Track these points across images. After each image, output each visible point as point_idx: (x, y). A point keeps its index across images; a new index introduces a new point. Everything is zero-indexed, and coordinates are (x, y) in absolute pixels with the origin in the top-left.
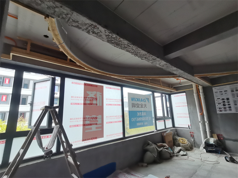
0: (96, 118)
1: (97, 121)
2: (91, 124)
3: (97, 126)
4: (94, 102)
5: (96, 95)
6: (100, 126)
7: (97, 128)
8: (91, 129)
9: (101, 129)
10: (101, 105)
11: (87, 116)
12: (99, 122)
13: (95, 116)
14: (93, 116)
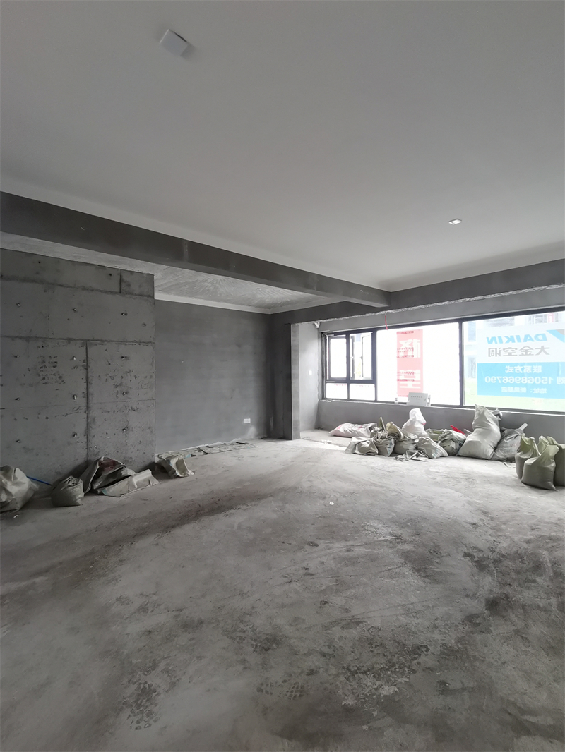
0: (413, 373)
1: (415, 377)
2: (406, 380)
3: (414, 383)
4: (410, 353)
5: (411, 344)
6: (419, 383)
7: (413, 385)
8: (406, 385)
9: (419, 387)
10: (419, 356)
11: (401, 371)
12: (417, 377)
13: (411, 371)
14: (409, 371)
